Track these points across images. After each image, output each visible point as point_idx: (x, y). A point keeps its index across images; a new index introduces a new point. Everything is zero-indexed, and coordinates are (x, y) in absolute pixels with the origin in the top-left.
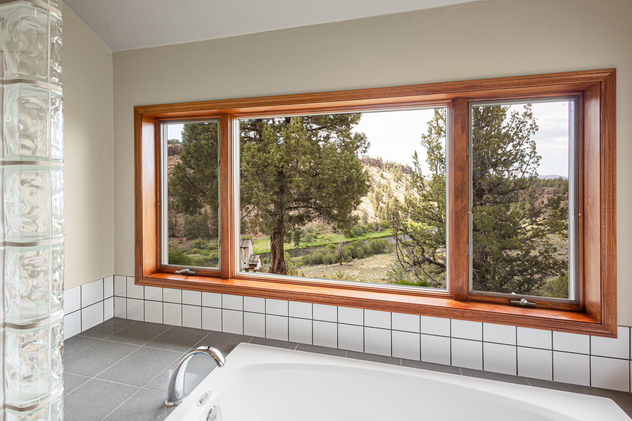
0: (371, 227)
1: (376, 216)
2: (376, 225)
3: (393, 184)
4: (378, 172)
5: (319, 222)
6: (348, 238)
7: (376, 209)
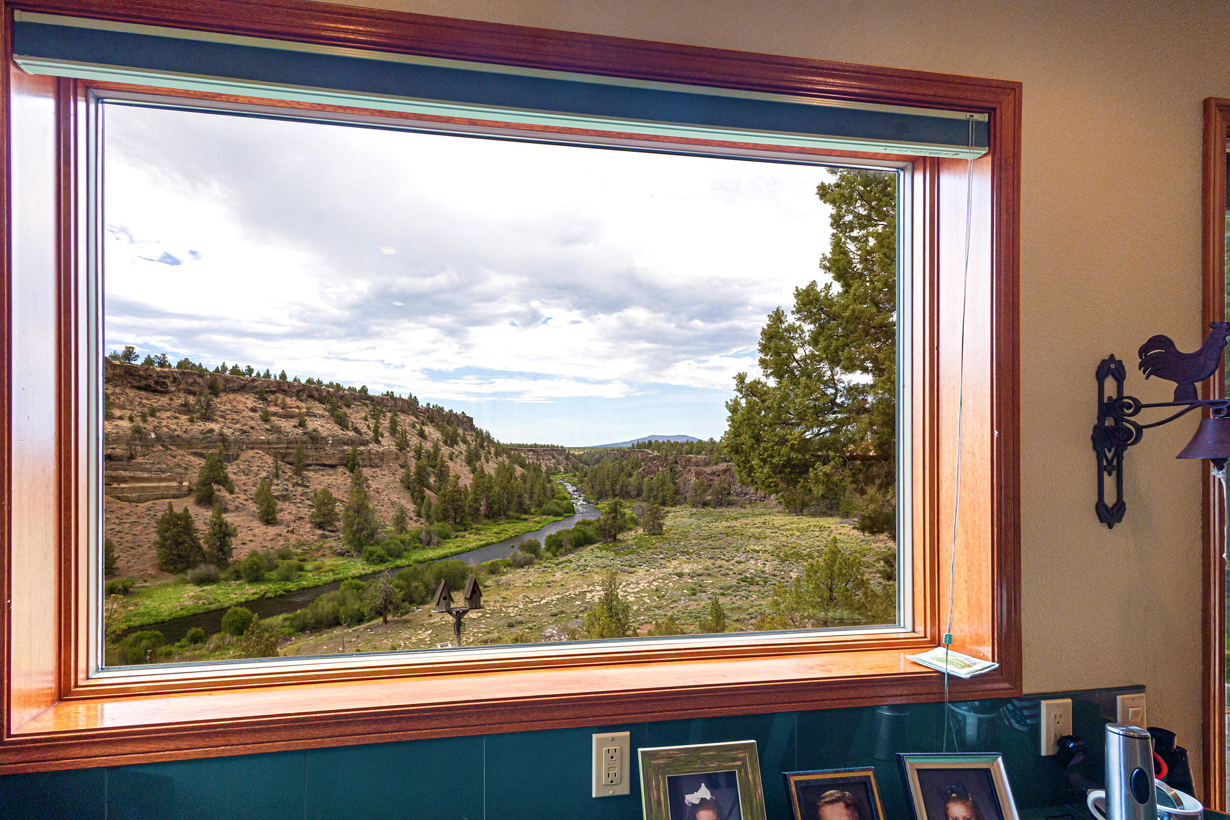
0: (419, 539)
1: (419, 515)
2: (429, 533)
3: (445, 450)
4: (414, 427)
5: (302, 535)
6: (375, 564)
7: (419, 500)
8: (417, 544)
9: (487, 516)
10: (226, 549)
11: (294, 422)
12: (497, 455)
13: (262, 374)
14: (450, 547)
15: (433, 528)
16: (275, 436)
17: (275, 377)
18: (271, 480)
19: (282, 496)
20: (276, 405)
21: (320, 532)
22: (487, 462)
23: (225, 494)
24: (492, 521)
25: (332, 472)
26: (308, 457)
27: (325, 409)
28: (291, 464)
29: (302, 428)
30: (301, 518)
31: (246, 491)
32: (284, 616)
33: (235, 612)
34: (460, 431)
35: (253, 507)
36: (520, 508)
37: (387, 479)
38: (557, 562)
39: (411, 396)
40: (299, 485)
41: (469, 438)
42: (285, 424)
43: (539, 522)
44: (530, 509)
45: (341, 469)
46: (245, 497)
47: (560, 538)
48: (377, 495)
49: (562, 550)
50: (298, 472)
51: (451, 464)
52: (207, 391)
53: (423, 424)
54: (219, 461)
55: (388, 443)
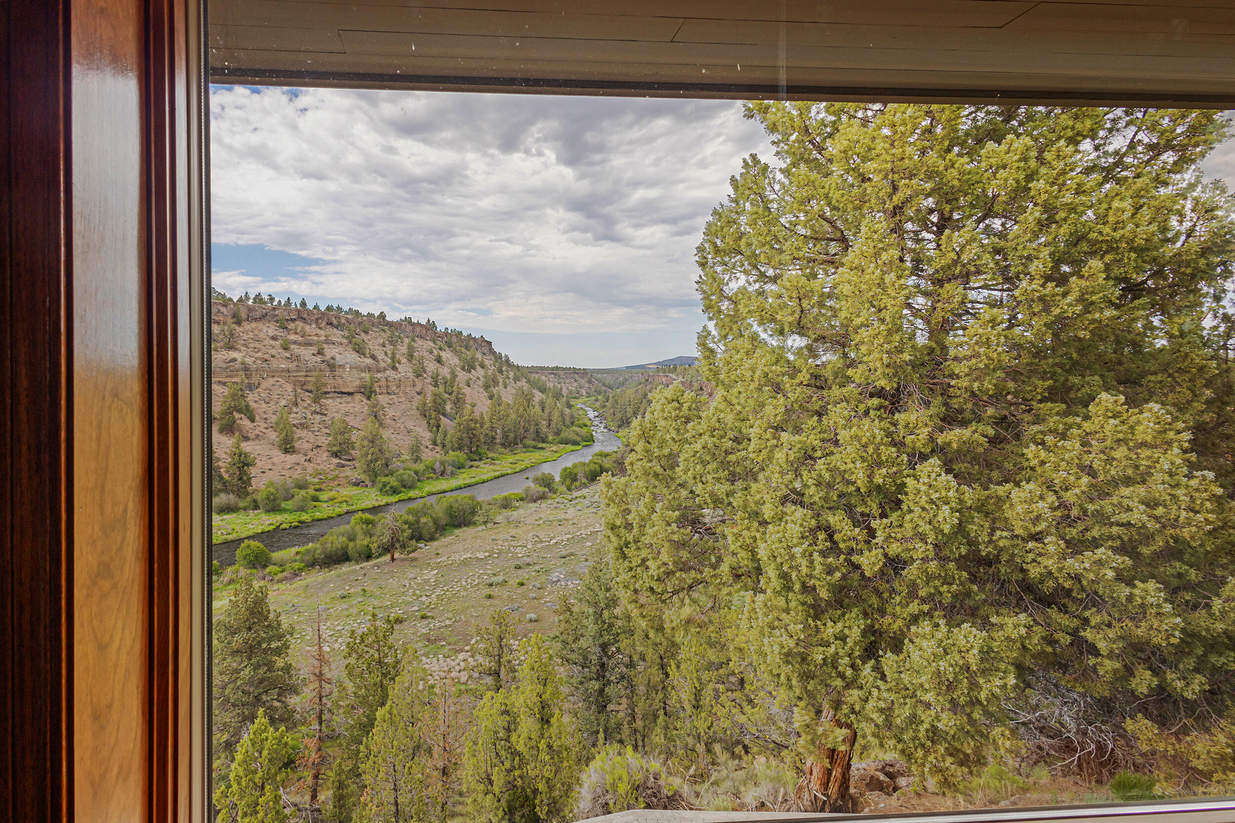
0: (433, 469)
1: (435, 443)
2: (442, 463)
3: (462, 376)
4: (431, 352)
5: (319, 464)
6: (388, 495)
7: (435, 428)
8: (432, 475)
9: (503, 445)
10: (245, 478)
11: (314, 349)
12: (516, 379)
13: (283, 303)
14: (464, 478)
15: (447, 458)
16: (295, 364)
17: (296, 305)
18: (291, 409)
19: (300, 424)
20: (296, 333)
21: (337, 461)
22: (505, 387)
23: (246, 422)
24: (508, 450)
25: (349, 399)
26: (325, 385)
27: (343, 336)
28: (311, 392)
29: (320, 356)
30: (318, 446)
31: (266, 419)
32: (296, 549)
33: (249, 546)
34: (479, 356)
35: (272, 435)
36: (537, 436)
37: (404, 407)
38: (570, 497)
39: (429, 321)
40: (317, 413)
41: (487, 362)
42: (304, 352)
43: (556, 452)
44: (547, 437)
45: (358, 397)
46: (265, 425)
47: (576, 471)
48: (393, 422)
49: (577, 484)
50: (316, 400)
51: (467, 390)
52: (230, 320)
53: (441, 349)
54: (241, 390)
55: (405, 369)
